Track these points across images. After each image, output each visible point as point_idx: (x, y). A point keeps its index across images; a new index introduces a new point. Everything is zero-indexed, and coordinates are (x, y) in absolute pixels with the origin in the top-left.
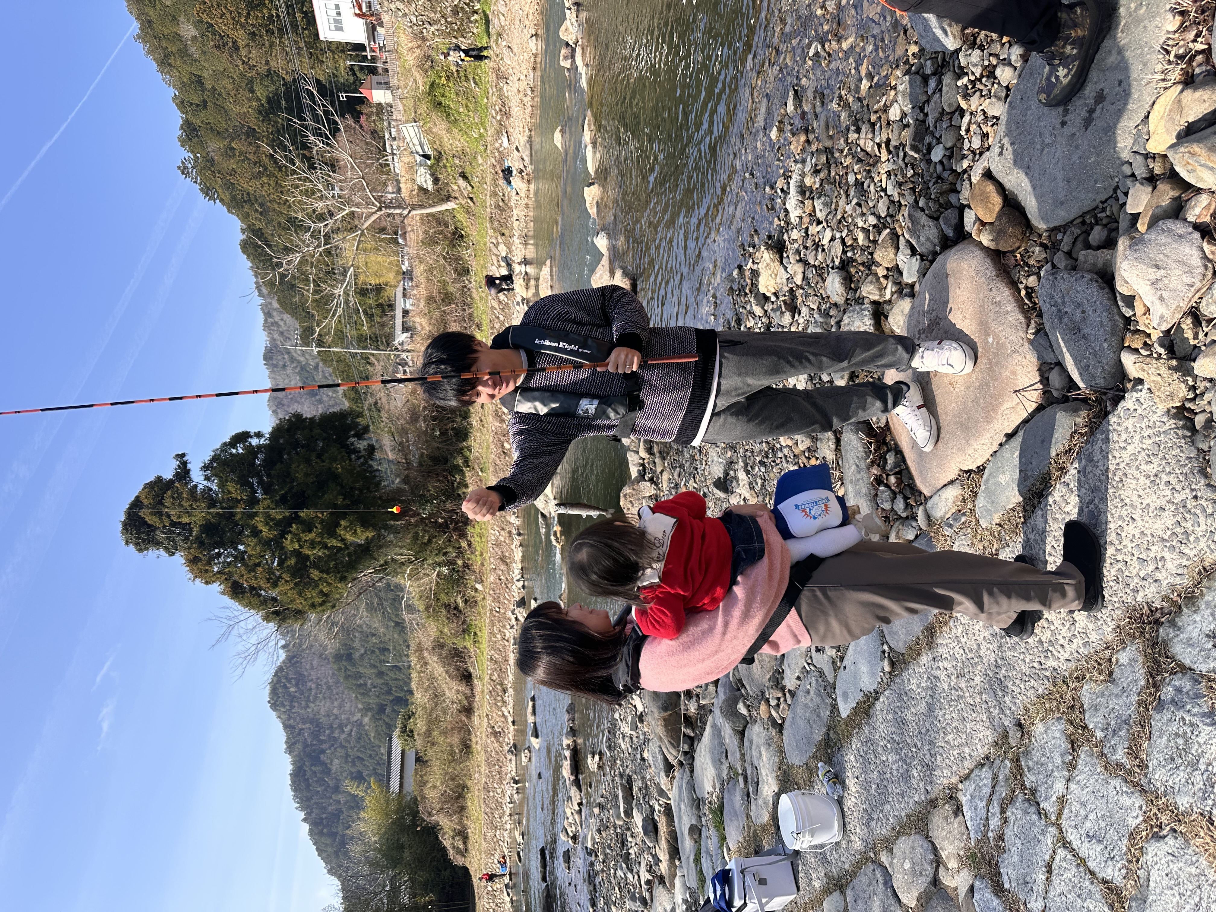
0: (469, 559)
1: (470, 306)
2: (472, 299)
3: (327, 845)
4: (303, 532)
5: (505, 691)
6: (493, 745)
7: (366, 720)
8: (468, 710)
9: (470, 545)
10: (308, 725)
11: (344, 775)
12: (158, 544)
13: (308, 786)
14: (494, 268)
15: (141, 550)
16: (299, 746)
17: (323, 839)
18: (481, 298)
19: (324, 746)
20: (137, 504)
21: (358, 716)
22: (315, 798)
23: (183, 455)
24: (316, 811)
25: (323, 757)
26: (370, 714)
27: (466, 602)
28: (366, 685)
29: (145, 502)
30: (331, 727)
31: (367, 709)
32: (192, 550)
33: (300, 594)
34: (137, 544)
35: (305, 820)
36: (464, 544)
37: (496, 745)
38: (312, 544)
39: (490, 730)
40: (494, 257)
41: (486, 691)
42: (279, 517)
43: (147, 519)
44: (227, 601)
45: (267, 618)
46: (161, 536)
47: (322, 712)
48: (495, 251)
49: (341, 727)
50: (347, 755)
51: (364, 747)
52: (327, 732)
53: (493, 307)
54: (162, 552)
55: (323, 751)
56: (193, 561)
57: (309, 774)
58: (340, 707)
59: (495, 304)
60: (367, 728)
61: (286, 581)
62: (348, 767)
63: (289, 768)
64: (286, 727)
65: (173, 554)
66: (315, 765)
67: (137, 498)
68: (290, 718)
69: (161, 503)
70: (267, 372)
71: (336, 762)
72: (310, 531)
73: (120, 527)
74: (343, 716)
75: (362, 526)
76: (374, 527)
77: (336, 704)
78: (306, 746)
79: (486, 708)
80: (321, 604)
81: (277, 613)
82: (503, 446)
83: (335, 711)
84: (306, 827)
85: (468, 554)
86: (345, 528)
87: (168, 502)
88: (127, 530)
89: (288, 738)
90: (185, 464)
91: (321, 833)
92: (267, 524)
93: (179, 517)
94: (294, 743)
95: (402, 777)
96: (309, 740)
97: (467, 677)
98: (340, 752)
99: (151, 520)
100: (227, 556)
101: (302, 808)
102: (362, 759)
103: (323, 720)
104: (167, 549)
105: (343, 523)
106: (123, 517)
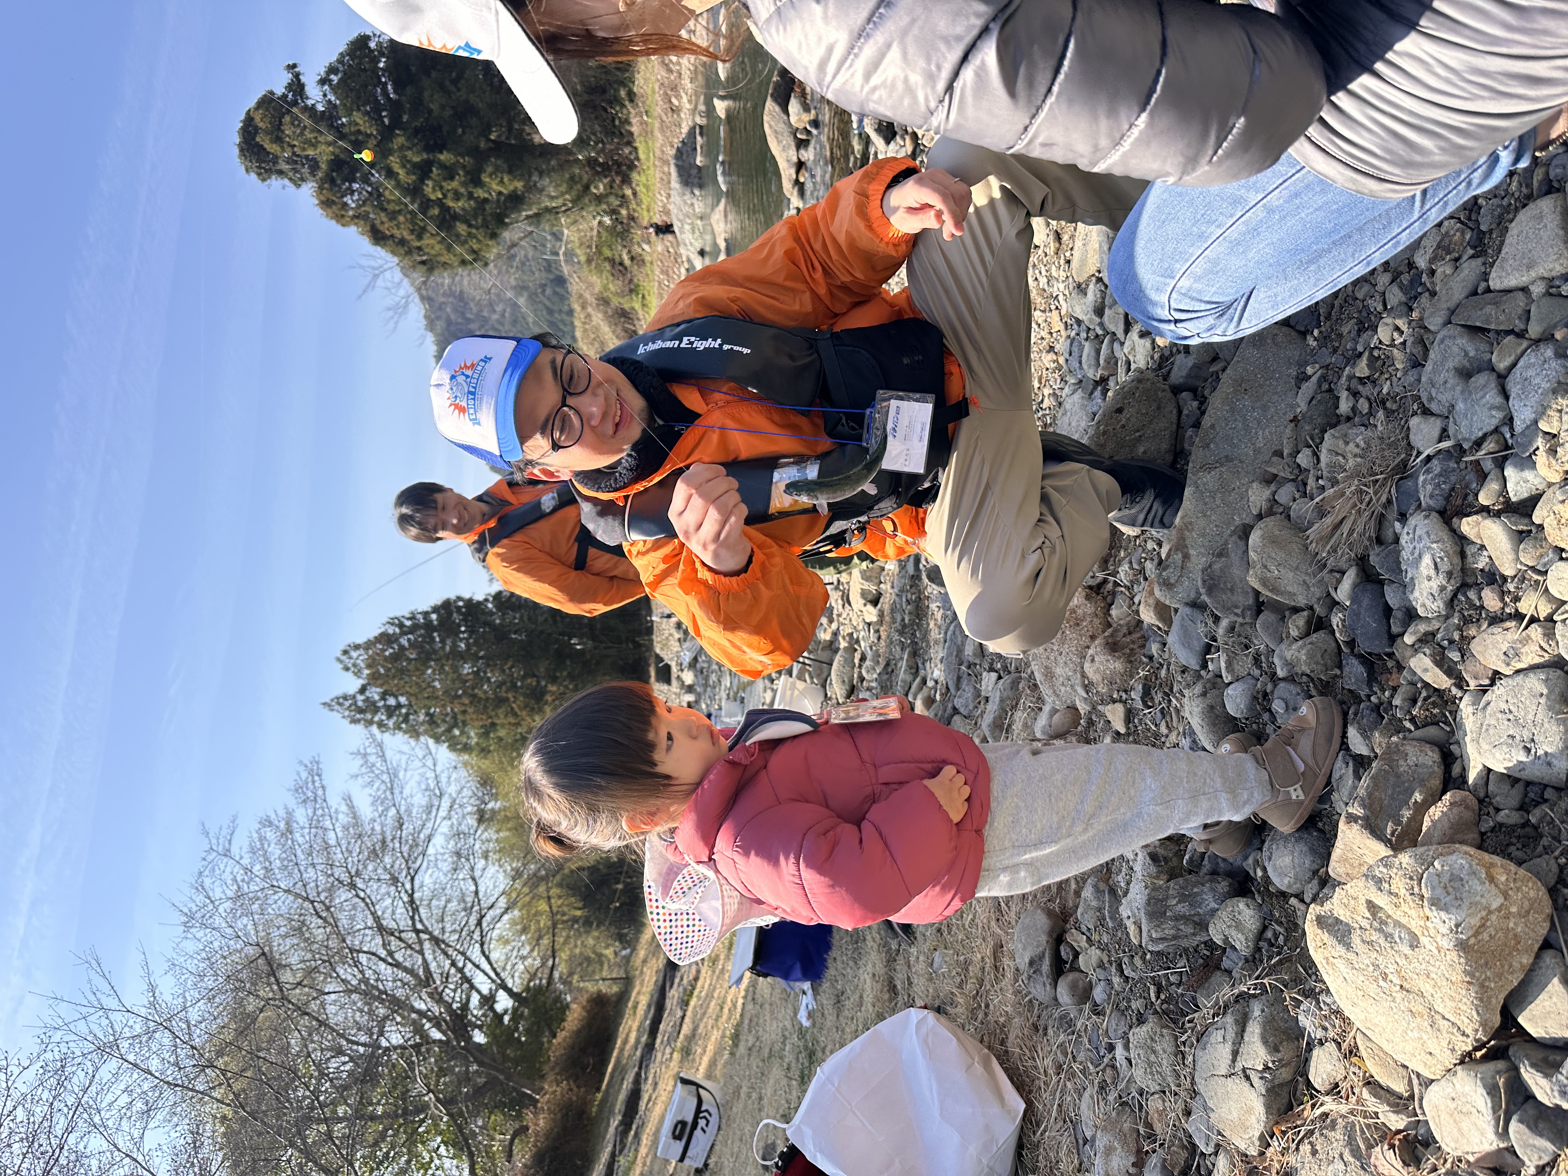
0: (634, 211)
12: (281, 173)
15: (264, 180)
20: (249, 125)
23: (294, 66)
27: (632, 259)
29: (260, 123)
32: (322, 188)
33: (448, 249)
34: (259, 174)
36: (628, 192)
38: (457, 196)
42: (416, 159)
43: (266, 146)
46: (284, 167)
54: (286, 182)
61: (432, 234)
65: (300, 186)
67: (250, 116)
69: (278, 128)
72: (452, 178)
73: (236, 151)
75: (508, 172)
76: (524, 175)
78: (449, 323)
80: (472, 262)
81: (423, 263)
85: (633, 205)
86: (490, 175)
87: (287, 129)
88: (245, 155)
90: (297, 76)
92: (405, 167)
93: (304, 149)
99: (270, 147)
100: (362, 193)
104: (292, 181)
105: (486, 168)
106: (237, 139)
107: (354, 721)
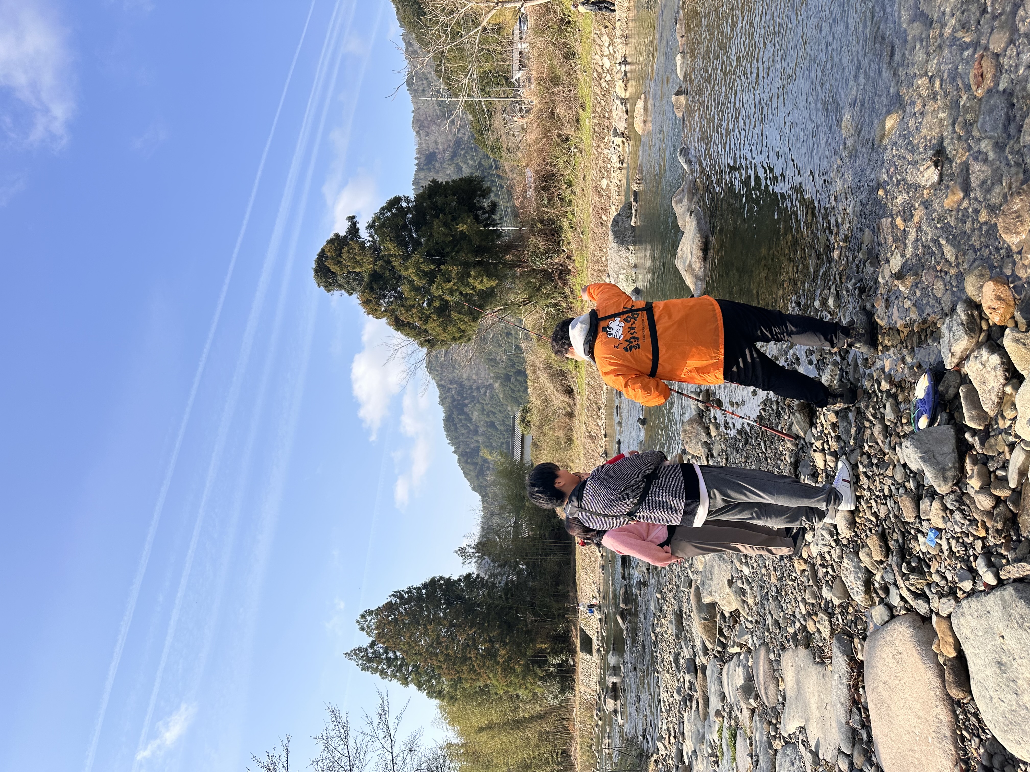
0: (571, 303)
1: (575, 86)
2: (577, 80)
3: (470, 470)
4: (445, 282)
5: (599, 408)
6: (589, 444)
7: (496, 385)
8: (571, 415)
9: (572, 292)
10: (455, 386)
11: (482, 423)
12: (340, 286)
13: (456, 429)
14: (597, 57)
15: (329, 291)
16: (448, 400)
17: (468, 466)
18: (585, 81)
19: (466, 401)
20: (322, 256)
21: (491, 381)
22: (461, 438)
23: (353, 217)
24: (462, 447)
25: (466, 410)
26: (499, 381)
28: (496, 359)
29: (329, 254)
30: (471, 388)
31: (497, 378)
32: (365, 294)
33: (444, 330)
34: (326, 287)
35: (455, 452)
36: (567, 290)
37: (592, 445)
38: (451, 292)
39: (587, 434)
40: (597, 47)
41: (585, 406)
42: (427, 269)
43: (331, 268)
44: (391, 330)
45: (422, 345)
46: (342, 281)
47: (465, 376)
48: (599, 42)
49: (478, 388)
50: (483, 410)
51: (495, 404)
52: (469, 392)
53: (595, 93)
54: (343, 292)
55: (466, 405)
56: (366, 303)
57: (456, 420)
58: (477, 374)
59: (598, 90)
60: (497, 391)
61: (434, 320)
62: (485, 418)
63: (442, 415)
64: (439, 386)
65: (352, 294)
66: (461, 415)
67: (323, 250)
68: (441, 380)
69: (339, 255)
70: (410, 97)
71: (475, 414)
72: (449, 282)
73: (313, 273)
74: (480, 381)
75: (487, 276)
76: (497, 277)
77: (474, 372)
78: (454, 400)
79: (584, 418)
80: (460, 338)
81: (428, 341)
82: (600, 218)
83: (474, 377)
84: (456, 457)
85: (571, 299)
86: (475, 278)
87: (344, 256)
88: (318, 275)
89: (441, 394)
90: (354, 224)
91: (466, 462)
92: (418, 275)
93: (354, 268)
94: (446, 398)
95: (522, 447)
96: (455, 397)
97: (570, 392)
98: (478, 406)
99: (333, 268)
100: (390, 295)
101: (453, 444)
102: (495, 413)
103: (466, 383)
104: (347, 291)
105: (472, 273)
106: (314, 265)
107: (365, 669)
